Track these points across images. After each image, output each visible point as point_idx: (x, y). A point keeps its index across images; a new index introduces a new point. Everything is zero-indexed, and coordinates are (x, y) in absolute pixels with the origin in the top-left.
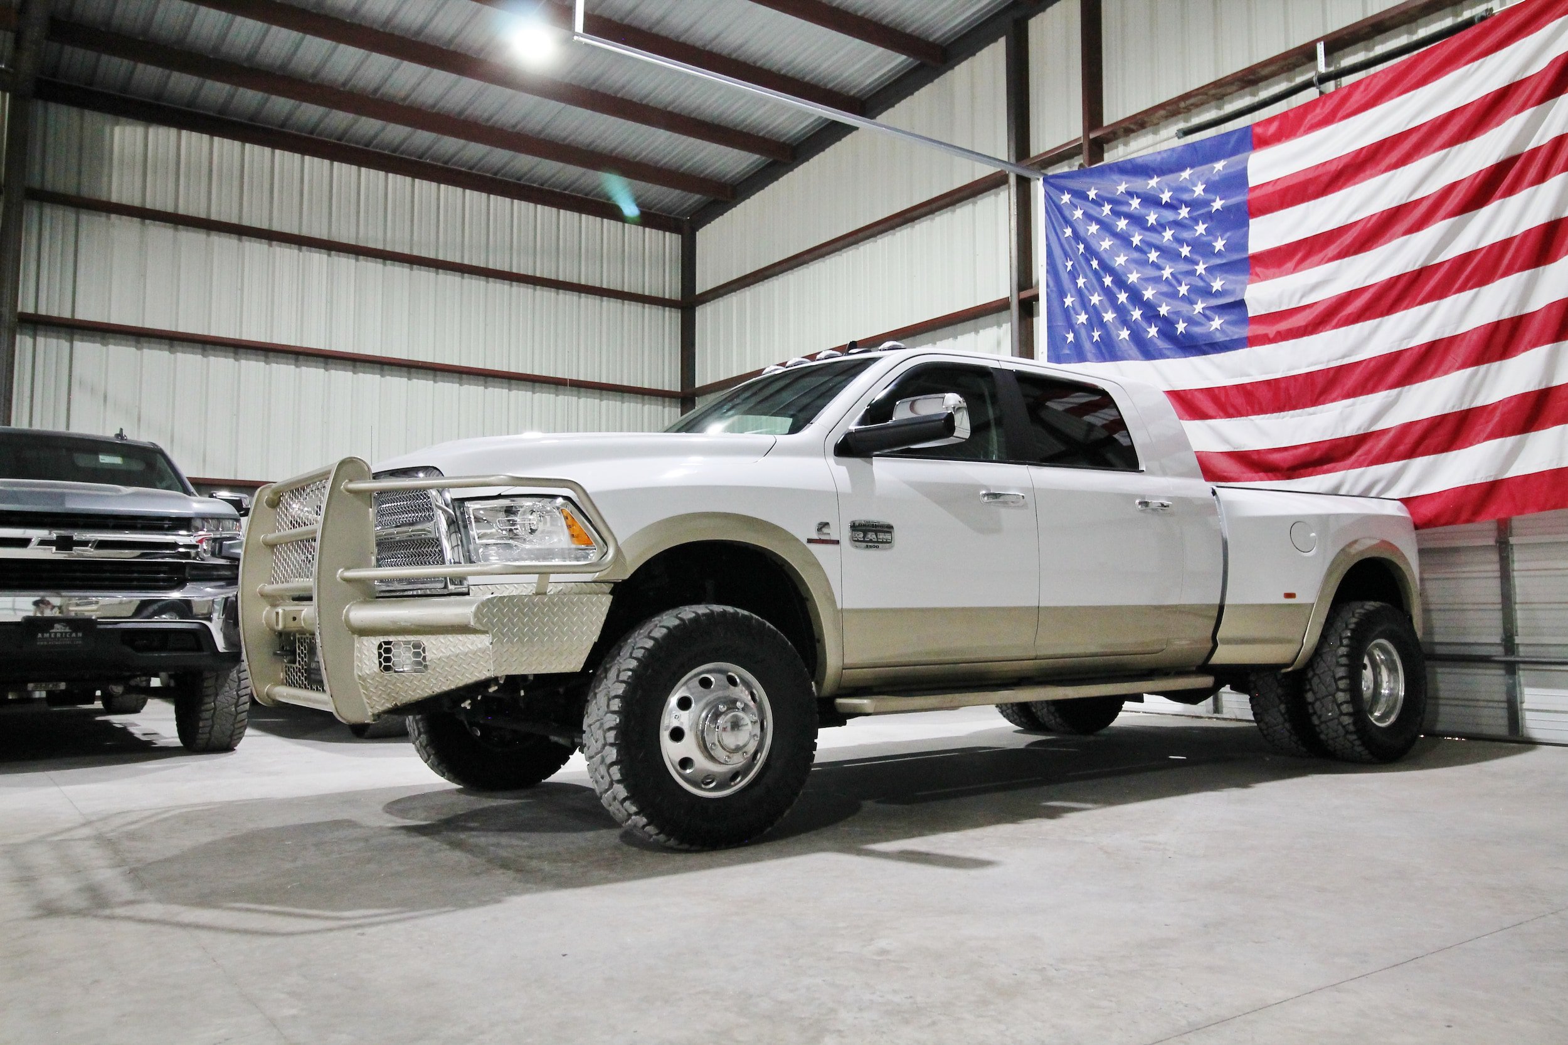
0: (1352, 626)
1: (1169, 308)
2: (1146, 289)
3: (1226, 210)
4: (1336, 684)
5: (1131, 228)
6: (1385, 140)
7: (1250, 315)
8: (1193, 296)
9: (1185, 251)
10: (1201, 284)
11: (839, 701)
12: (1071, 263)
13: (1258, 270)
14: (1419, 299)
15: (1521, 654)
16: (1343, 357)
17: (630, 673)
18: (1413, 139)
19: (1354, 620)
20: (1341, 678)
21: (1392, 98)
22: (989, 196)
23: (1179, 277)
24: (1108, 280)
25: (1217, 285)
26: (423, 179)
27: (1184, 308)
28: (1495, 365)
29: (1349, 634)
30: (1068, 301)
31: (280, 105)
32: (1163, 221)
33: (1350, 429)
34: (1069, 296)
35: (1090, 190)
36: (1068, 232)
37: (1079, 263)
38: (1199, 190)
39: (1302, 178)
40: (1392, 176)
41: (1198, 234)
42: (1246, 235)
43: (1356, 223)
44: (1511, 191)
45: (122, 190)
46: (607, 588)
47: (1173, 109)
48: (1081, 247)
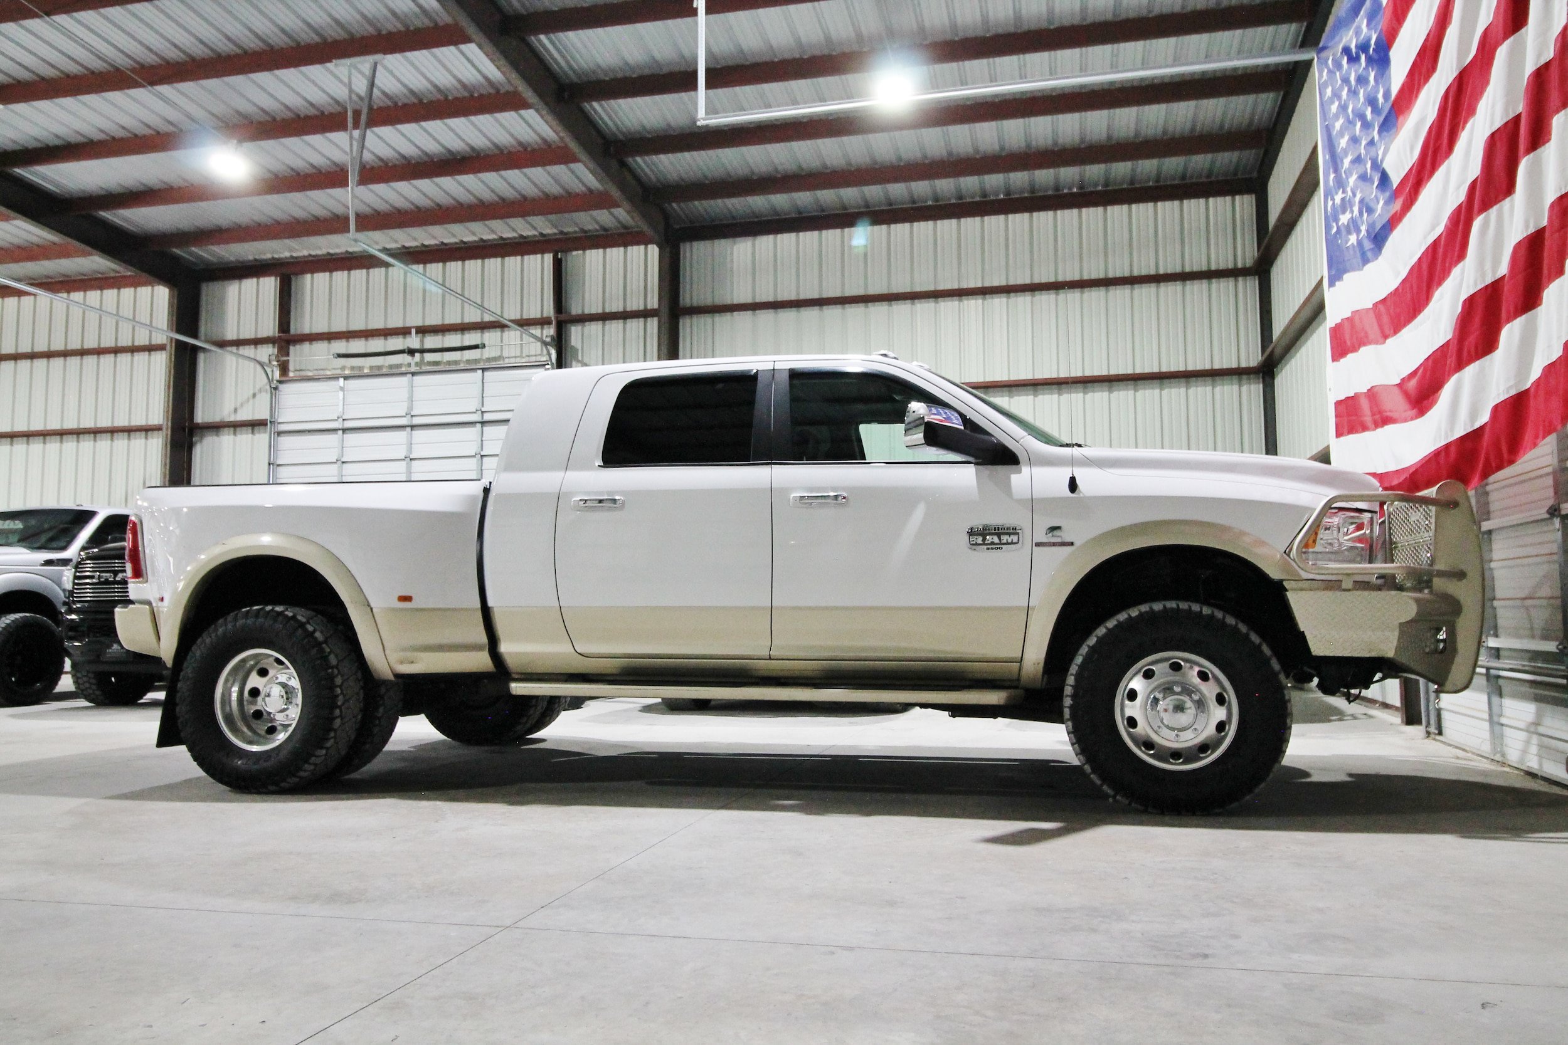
3: (1377, 44)
7: (1394, 187)
9: (1369, 113)
26: (944, 219)
38: (1365, 27)
41: (1371, 87)
45: (741, 293)
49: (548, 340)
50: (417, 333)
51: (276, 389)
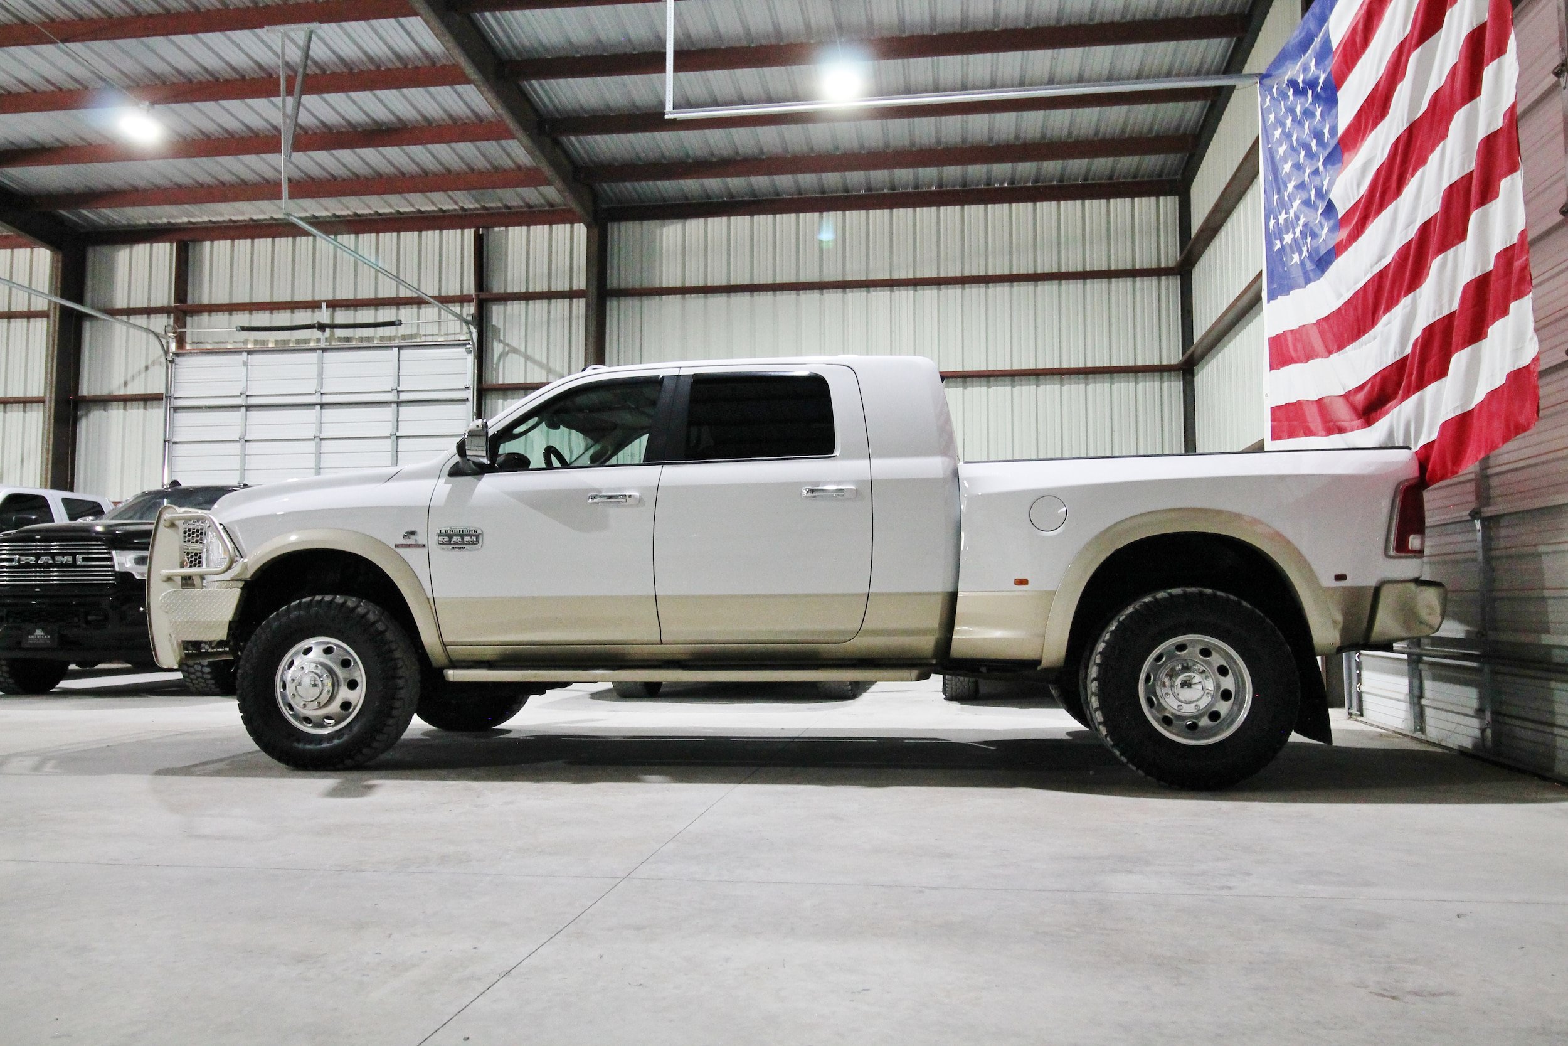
1: (1304, 220)
3: (1326, 84)
5: (1292, 126)
7: (1340, 216)
8: (1316, 201)
9: (1314, 145)
10: (1320, 183)
11: (450, 672)
13: (1345, 156)
16: (1380, 259)
25: (1326, 182)
26: (875, 209)
27: (1312, 217)
31: (761, 182)
32: (1303, 111)
38: (1313, 68)
41: (1317, 121)
42: (1337, 114)
45: (670, 277)
46: (241, 584)
49: (470, 318)
50: (327, 307)
51: (172, 362)
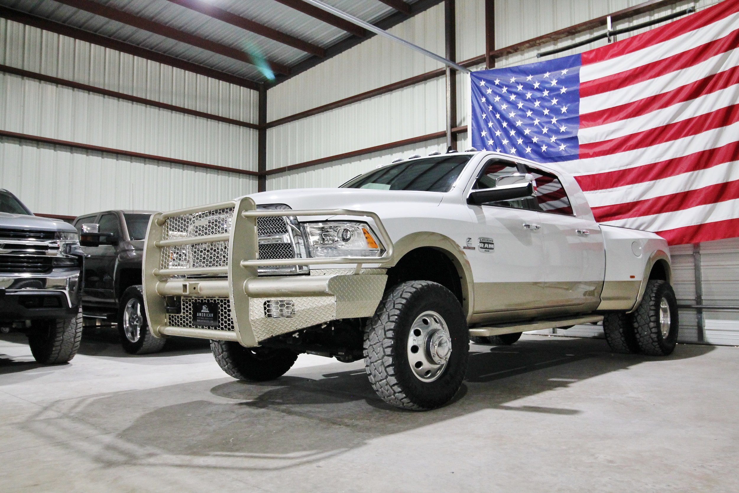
0: (655, 291)
1: (538, 139)
2: (526, 129)
3: (568, 93)
4: (650, 319)
5: (518, 100)
6: (649, 64)
7: (580, 143)
8: (550, 134)
9: (546, 112)
10: (555, 128)
11: (471, 330)
12: (485, 115)
13: (584, 122)
14: (665, 140)
15: (704, 304)
16: (627, 165)
17: (396, 317)
18: (663, 65)
19: (655, 289)
20: (652, 316)
21: (652, 45)
22: (433, 80)
23: (543, 124)
24: (505, 124)
25: (563, 129)
27: (546, 139)
28: (701, 171)
29: (654, 295)
30: (484, 134)
32: (535, 97)
33: (630, 199)
34: (484, 131)
35: (496, 80)
36: (484, 100)
37: (490, 115)
38: (554, 83)
39: (607, 80)
40: (652, 82)
41: (553, 104)
42: (578, 106)
43: (634, 102)
44: (710, 91)
46: (385, 271)
47: (533, 43)
48: (491, 108)
